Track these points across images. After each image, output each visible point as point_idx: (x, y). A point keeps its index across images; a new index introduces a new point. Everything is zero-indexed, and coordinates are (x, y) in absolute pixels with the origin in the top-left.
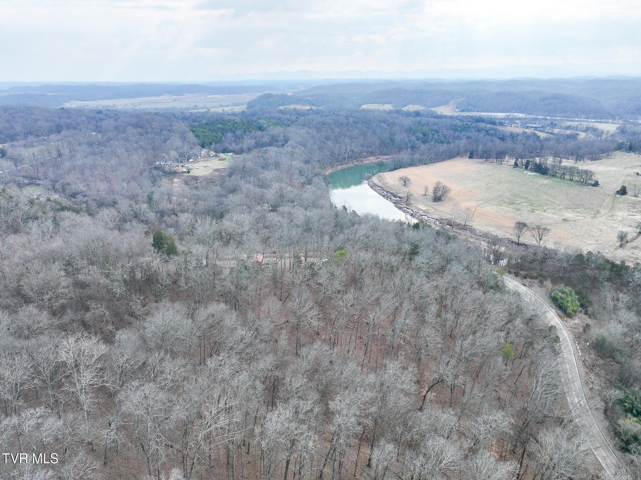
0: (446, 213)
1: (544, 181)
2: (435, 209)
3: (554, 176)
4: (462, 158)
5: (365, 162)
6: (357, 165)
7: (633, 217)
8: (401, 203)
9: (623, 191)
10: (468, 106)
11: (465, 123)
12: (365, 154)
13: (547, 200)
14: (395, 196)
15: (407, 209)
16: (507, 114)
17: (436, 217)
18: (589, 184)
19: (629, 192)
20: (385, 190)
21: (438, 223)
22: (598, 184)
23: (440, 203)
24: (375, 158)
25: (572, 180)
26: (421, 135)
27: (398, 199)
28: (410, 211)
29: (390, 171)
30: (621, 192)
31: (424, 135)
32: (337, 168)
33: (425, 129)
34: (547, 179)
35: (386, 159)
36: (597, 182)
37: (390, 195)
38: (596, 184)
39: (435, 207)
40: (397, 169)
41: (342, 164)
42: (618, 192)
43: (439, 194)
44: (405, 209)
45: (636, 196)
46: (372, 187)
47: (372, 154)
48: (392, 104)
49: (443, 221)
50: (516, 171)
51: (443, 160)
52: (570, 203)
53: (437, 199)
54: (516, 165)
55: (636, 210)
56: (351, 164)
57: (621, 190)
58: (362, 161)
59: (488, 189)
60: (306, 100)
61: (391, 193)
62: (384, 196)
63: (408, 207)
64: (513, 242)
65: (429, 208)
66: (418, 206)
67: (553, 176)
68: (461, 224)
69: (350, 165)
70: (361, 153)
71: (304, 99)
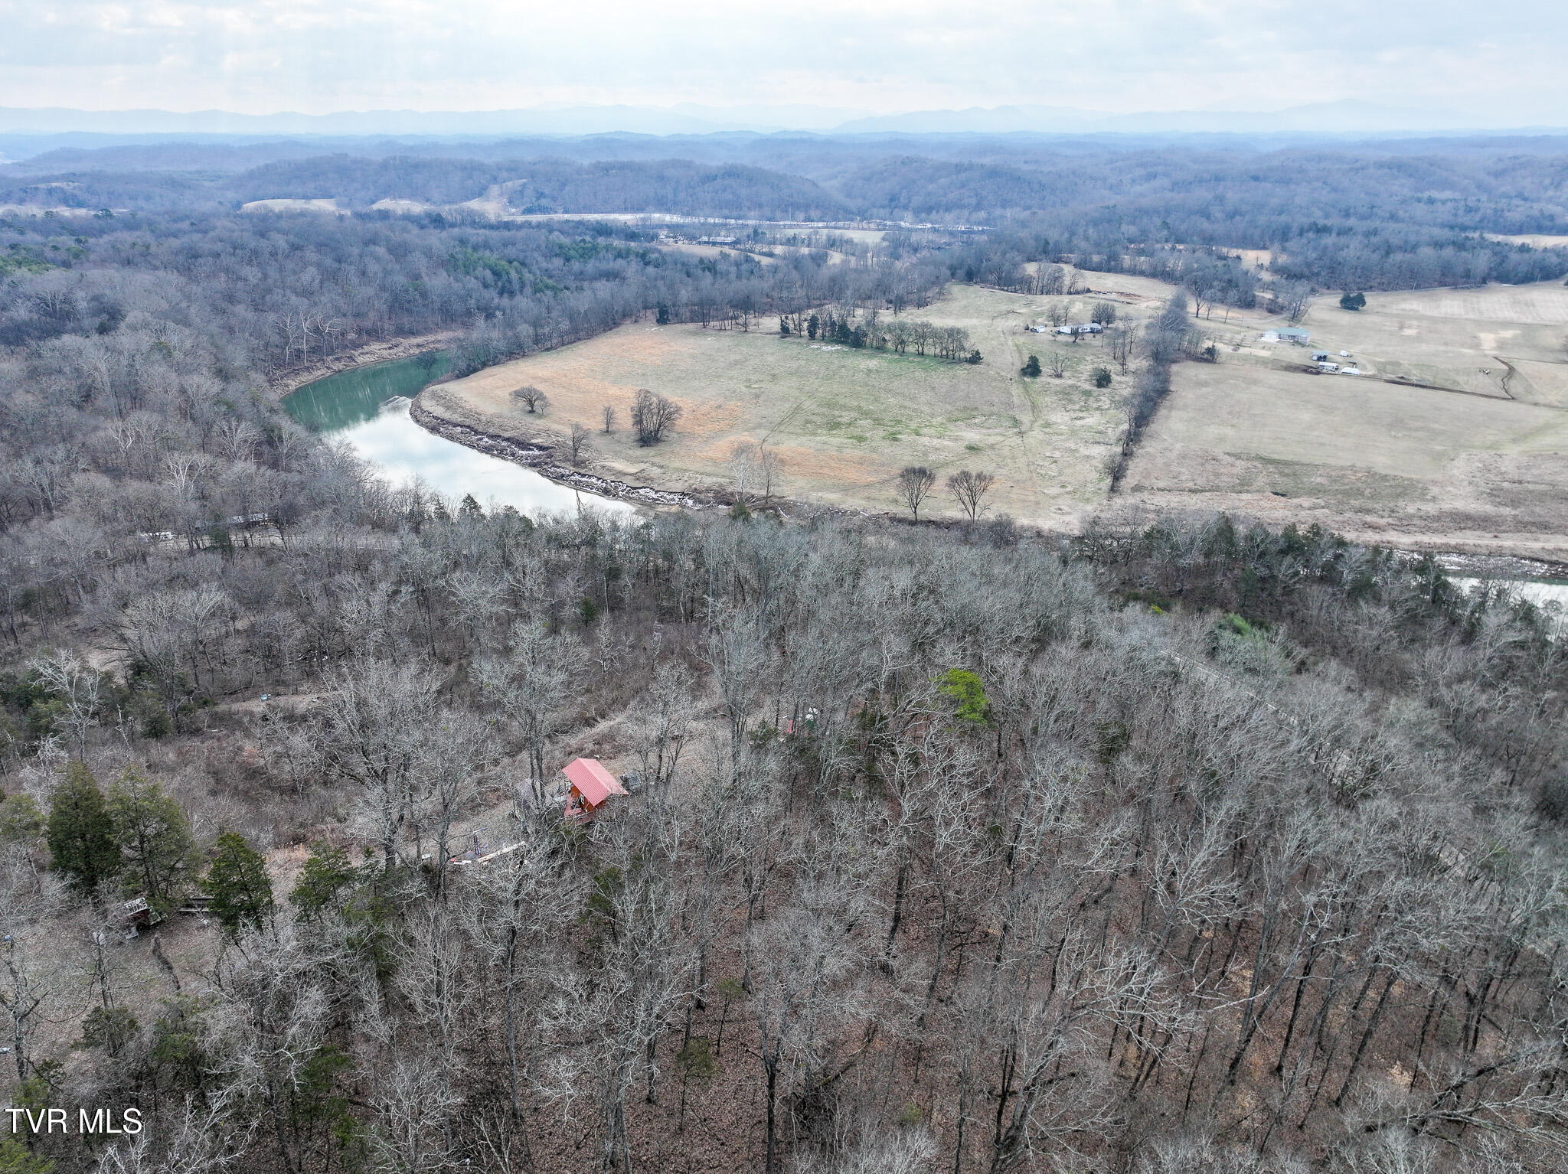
0: (697, 473)
1: (865, 362)
2: (662, 467)
3: (880, 348)
4: (637, 326)
5: (360, 360)
6: (340, 371)
7: (1081, 422)
8: (558, 463)
9: (1032, 369)
10: (538, 199)
11: (578, 238)
12: (352, 336)
13: (901, 406)
14: (525, 446)
15: (584, 476)
16: (642, 215)
17: (679, 487)
18: (960, 361)
19: (1043, 369)
20: (482, 434)
21: (690, 502)
22: (980, 359)
23: (662, 447)
24: (385, 345)
25: (922, 354)
26: (488, 273)
27: (537, 452)
28: (594, 480)
29: (458, 377)
30: (1029, 370)
31: (497, 274)
32: (287, 386)
33: (491, 257)
34: (871, 357)
35: (418, 346)
36: (978, 353)
37: (504, 444)
38: (975, 359)
39: (657, 460)
40: (475, 370)
41: (296, 372)
42: (1024, 372)
43: (651, 423)
44: (577, 477)
45: (1059, 376)
46: (434, 430)
47: (374, 334)
48: (331, 197)
49: (702, 496)
50: (792, 347)
51: (591, 334)
52: (949, 407)
53: (648, 439)
54: (785, 331)
55: (1077, 407)
56: (324, 371)
57: (1029, 366)
58: (351, 358)
59: (757, 396)
60: (50, 192)
61: (508, 439)
62: (487, 450)
63: (583, 471)
64: (901, 521)
65: (643, 466)
66: (608, 464)
67: (878, 348)
68: (753, 496)
69: (320, 373)
70: (343, 334)
71: (42, 186)
